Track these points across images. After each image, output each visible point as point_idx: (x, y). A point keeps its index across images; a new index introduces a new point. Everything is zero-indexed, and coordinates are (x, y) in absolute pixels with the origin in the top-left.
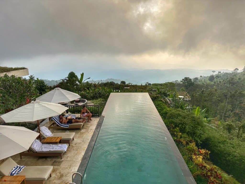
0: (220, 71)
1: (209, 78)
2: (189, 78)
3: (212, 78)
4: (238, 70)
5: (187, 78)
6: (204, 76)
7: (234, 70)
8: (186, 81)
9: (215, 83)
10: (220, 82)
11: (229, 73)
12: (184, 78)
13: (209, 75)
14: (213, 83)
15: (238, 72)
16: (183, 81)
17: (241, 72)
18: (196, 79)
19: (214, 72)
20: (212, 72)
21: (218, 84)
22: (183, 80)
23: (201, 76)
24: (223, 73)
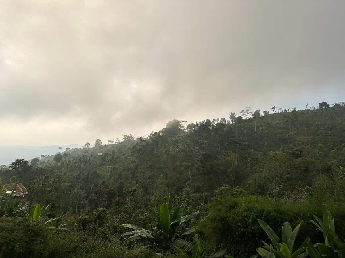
0: (68, 148)
1: (54, 157)
2: (23, 160)
3: (58, 157)
4: (89, 144)
5: (20, 160)
6: (47, 155)
7: (85, 145)
8: (18, 165)
9: (63, 163)
10: (70, 161)
11: (80, 149)
12: (14, 161)
13: (55, 154)
14: (60, 164)
15: (90, 147)
16: (14, 166)
17: (93, 147)
18: (36, 160)
19: (60, 148)
20: (59, 148)
21: (67, 165)
22: (13, 163)
23: (43, 156)
24: (73, 149)
